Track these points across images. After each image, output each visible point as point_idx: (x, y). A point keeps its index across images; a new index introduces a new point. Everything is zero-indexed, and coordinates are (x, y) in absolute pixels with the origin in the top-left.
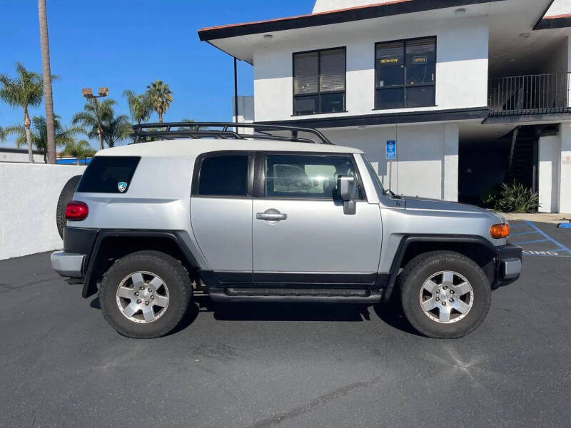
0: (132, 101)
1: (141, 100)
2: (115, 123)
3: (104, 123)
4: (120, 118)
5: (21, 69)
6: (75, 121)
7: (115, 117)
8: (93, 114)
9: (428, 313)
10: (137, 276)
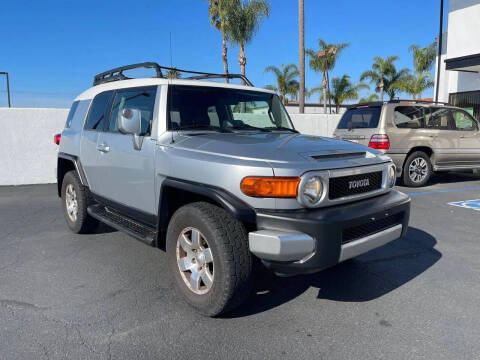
0: (417, 54)
1: (425, 53)
2: (398, 76)
3: (386, 77)
4: (402, 71)
5: (322, 43)
6: (362, 79)
7: (398, 71)
8: (378, 72)
9: (183, 274)
10: (70, 187)
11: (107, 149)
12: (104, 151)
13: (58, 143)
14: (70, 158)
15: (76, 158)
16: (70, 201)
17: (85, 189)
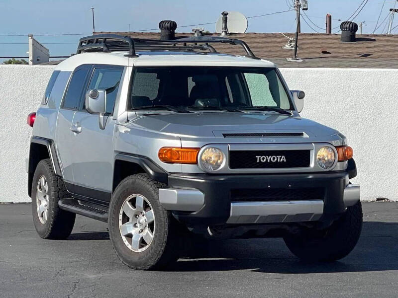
9: (124, 239)
10: (43, 180)
11: (79, 129)
12: (77, 132)
13: (32, 125)
14: (44, 143)
15: (50, 142)
16: (42, 198)
17: (58, 178)
